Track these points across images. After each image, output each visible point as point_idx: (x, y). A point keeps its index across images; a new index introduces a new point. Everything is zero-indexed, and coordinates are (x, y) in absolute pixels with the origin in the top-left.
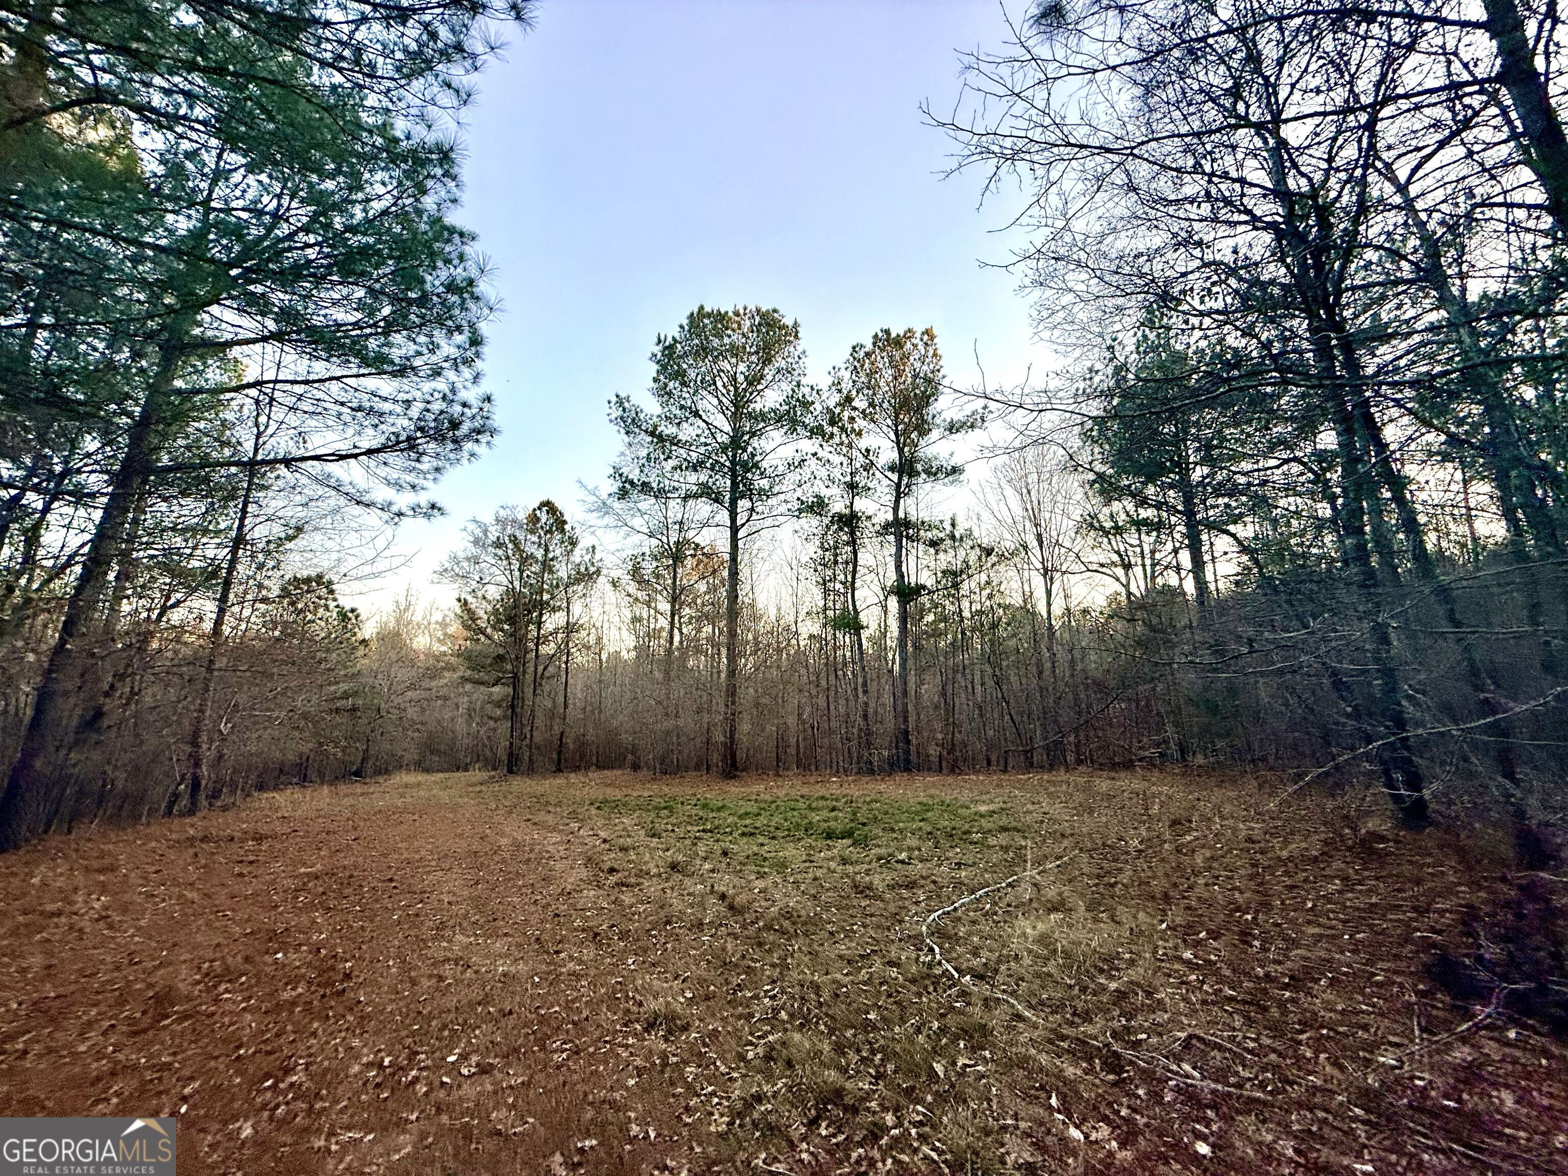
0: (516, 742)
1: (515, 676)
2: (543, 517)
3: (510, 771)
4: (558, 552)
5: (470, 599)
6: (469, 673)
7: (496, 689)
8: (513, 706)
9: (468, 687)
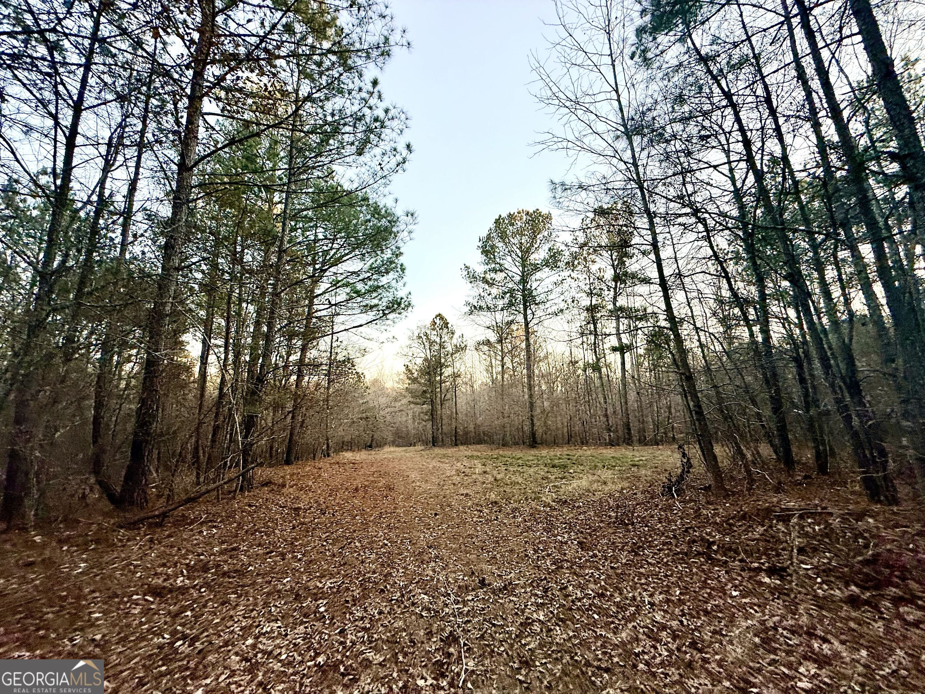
0: (435, 431)
1: (432, 401)
2: (438, 321)
3: (434, 445)
4: (446, 339)
5: (409, 364)
6: (412, 400)
7: (425, 406)
8: (432, 413)
9: (412, 406)
